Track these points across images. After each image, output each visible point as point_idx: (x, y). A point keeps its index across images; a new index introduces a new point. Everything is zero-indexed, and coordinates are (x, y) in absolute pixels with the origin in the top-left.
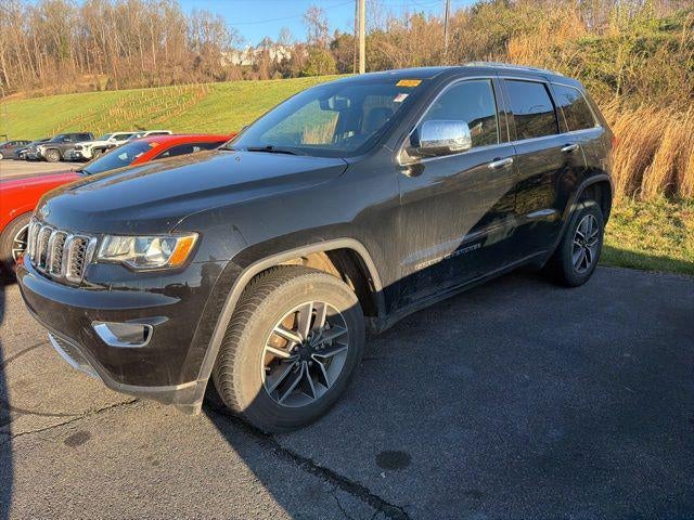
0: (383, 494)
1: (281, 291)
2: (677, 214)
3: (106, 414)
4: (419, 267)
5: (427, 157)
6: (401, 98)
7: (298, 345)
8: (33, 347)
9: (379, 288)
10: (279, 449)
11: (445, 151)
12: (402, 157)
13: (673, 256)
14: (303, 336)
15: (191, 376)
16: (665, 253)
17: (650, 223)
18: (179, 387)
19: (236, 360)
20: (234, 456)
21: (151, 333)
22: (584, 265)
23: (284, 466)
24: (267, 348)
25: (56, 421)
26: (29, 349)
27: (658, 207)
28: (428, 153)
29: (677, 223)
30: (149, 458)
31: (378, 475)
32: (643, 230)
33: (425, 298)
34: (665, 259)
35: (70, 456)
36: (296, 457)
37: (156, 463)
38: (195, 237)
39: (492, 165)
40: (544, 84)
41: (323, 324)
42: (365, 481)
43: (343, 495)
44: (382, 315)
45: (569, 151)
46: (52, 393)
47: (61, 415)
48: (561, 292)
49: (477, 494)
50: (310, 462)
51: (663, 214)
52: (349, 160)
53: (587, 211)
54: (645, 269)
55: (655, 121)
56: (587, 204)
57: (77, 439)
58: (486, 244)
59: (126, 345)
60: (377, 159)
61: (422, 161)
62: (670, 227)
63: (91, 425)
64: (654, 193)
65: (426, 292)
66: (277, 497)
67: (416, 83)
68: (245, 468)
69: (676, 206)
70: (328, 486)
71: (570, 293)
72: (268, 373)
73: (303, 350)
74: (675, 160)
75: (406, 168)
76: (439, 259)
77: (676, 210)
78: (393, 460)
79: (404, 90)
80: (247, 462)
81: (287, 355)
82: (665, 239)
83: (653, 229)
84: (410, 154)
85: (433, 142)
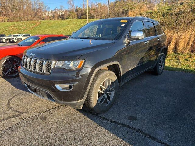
0: (133, 126)
1: (102, 75)
2: (177, 57)
3: (48, 112)
4: (130, 69)
5: (132, 40)
6: (123, 25)
7: (105, 90)
8: (16, 95)
9: (122, 75)
10: (101, 118)
11: (137, 39)
12: (126, 41)
13: (179, 67)
14: (106, 87)
15: (82, 98)
16: (176, 67)
17: (171, 59)
18: (78, 101)
19: (93, 94)
20: (90, 120)
21: (73, 87)
22: (161, 70)
23: (104, 122)
24: (99, 90)
25: (34, 115)
26: (15, 96)
27: (173, 55)
28: (133, 39)
29: (178, 59)
30: (67, 122)
31: (130, 122)
32: (170, 61)
33: (130, 78)
34: (177, 68)
35: (43, 123)
36: (107, 119)
37: (69, 123)
38: (84, 61)
39: (145, 43)
40: (153, 23)
41: (110, 84)
42: (127, 124)
43: (124, 127)
44: (121, 82)
45: (159, 40)
46: (29, 107)
47: (35, 113)
48: (157, 77)
49: (157, 125)
50: (111, 120)
51: (174, 57)
52: (115, 41)
53: (162, 55)
54: (174, 70)
55: (170, 33)
56: (162, 54)
57: (43, 119)
58: (143, 63)
59: (65, 90)
60: (120, 41)
61: (130, 41)
62: (176, 60)
63: (45, 115)
64: (171, 52)
65: (130, 76)
66: (107, 129)
67: (126, 21)
68: (95, 123)
69: (177, 55)
70: (119, 126)
71: (158, 77)
72: (99, 97)
73: (106, 91)
74: (176, 43)
75: (126, 44)
76: (134, 67)
77: (177, 56)
78: (133, 119)
79: (123, 23)
80: (94, 121)
81: (103, 93)
82: (175, 63)
83: (172, 61)
84: (128, 40)
85: (134, 36)
